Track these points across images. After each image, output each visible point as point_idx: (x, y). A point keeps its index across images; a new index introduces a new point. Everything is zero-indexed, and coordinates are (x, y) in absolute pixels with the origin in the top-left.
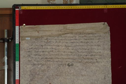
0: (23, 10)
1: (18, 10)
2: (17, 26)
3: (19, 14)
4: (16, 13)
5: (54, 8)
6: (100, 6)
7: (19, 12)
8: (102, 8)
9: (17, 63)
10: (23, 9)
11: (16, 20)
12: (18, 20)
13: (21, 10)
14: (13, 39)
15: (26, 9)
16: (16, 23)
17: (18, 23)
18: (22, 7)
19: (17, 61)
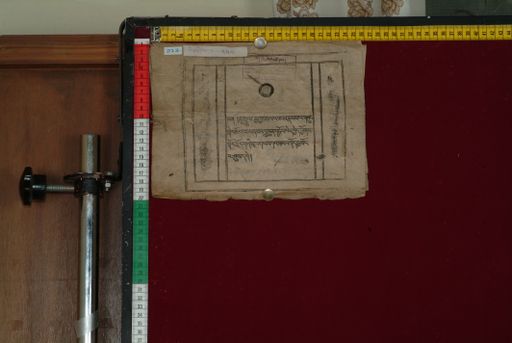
1: (147, 45)
2: (141, 117)
4: (137, 59)
10: (171, 39)
11: (138, 90)
12: (145, 90)
14: (120, 177)
15: (181, 39)
16: (138, 106)
18: (163, 32)
19: (140, 282)
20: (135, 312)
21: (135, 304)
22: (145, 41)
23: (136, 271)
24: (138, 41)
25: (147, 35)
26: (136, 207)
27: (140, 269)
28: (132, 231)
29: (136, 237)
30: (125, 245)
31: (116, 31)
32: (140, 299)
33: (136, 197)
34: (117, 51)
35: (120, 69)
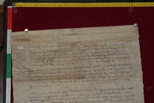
0: (18, 9)
1: (11, 8)
2: (9, 29)
3: (12, 13)
4: (8, 12)
5: (60, 5)
6: (124, 4)
7: (12, 11)
8: (126, 6)
9: (8, 80)
10: (18, 6)
11: (8, 21)
12: (11, 21)
13: (15, 8)
14: (3, 47)
15: (22, 6)
16: (8, 26)
17: (11, 26)
18: (16, 4)
19: (9, 78)
20: (7, 86)
21: (7, 84)
22: (11, 7)
23: (7, 74)
24: (9, 7)
25: (11, 5)
26: (7, 55)
27: (9, 74)
28: (6, 63)
29: (7, 64)
30: (4, 67)
31: (2, 4)
32: (8, 83)
33: (8, 53)
34: (2, 10)
35: (3, 15)
